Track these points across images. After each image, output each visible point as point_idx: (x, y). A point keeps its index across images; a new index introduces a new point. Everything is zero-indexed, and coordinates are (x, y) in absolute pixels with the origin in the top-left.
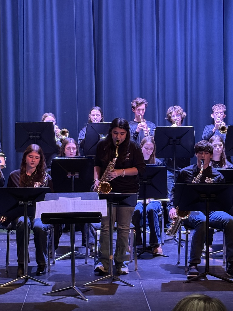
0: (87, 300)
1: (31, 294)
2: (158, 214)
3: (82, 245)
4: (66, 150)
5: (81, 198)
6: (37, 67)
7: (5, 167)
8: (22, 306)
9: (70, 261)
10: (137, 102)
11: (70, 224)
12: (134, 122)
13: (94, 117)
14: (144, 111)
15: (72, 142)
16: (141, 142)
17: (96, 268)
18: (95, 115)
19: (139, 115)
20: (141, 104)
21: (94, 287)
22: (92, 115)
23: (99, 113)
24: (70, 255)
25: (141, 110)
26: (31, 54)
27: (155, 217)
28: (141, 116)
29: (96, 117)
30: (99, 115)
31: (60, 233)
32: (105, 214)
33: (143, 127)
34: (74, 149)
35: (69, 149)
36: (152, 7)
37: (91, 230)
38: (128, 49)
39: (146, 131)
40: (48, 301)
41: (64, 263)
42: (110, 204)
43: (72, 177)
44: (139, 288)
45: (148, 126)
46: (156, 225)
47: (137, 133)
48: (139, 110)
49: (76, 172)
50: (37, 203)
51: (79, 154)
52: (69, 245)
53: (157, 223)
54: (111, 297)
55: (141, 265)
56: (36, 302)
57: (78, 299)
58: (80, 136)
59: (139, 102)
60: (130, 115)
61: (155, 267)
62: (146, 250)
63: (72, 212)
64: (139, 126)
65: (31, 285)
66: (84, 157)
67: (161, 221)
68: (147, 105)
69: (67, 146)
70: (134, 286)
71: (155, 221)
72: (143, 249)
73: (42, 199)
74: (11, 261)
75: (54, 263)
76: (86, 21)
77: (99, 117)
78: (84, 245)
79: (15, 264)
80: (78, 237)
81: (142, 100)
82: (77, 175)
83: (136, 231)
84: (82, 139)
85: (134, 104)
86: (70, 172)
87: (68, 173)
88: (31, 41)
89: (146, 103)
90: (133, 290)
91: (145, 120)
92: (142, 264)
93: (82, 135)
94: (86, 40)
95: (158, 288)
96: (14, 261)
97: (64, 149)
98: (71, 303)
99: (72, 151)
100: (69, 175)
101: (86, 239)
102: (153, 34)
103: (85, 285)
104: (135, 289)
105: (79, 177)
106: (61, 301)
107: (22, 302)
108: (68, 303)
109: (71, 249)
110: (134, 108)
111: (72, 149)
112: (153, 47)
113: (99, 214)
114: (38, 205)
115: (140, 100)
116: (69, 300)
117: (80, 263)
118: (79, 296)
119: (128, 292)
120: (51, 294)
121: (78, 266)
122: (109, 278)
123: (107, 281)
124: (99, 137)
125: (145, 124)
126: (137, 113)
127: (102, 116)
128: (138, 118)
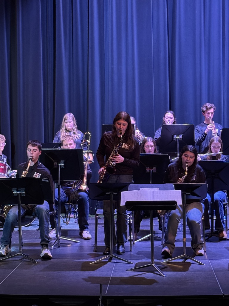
0: (165, 276)
1: (117, 270)
2: (223, 203)
3: (159, 229)
4: (145, 148)
5: (159, 188)
6: (120, 78)
7: (93, 162)
8: (109, 280)
9: (149, 243)
10: (206, 107)
11: (150, 211)
12: (204, 124)
13: (168, 119)
14: (213, 114)
15: (150, 141)
16: (210, 141)
18: (169, 118)
19: (209, 118)
20: (210, 108)
21: (170, 265)
22: (166, 118)
23: (172, 116)
24: (149, 237)
25: (210, 114)
26: (115, 67)
27: (220, 206)
28: (211, 118)
29: (169, 119)
30: (172, 118)
31: (141, 218)
32: (179, 202)
33: (211, 128)
34: (152, 147)
35: (148, 147)
36: (219, 25)
37: (166, 216)
38: (198, 61)
39: (214, 131)
40: (131, 276)
41: (144, 244)
42: (184, 194)
43: (150, 171)
44: (209, 267)
45: (216, 127)
46: (221, 213)
47: (206, 135)
48: (209, 114)
49: (154, 166)
50: (122, 193)
52: (149, 229)
53: (222, 211)
54: (184, 273)
55: (209, 247)
56: (121, 276)
57: (156, 275)
58: (156, 136)
59: (208, 107)
60: (200, 118)
61: (222, 249)
62: (214, 235)
63: (152, 200)
64: (208, 127)
65: (116, 262)
67: (226, 209)
68: (215, 109)
69: (146, 144)
70: (204, 264)
71: (220, 209)
72: (211, 233)
73: (126, 190)
74: (99, 241)
75: (134, 243)
76: (162, 38)
77: (172, 119)
78: (160, 229)
79: (102, 244)
80: (156, 221)
81: (210, 105)
82: (155, 169)
83: (204, 218)
84: (157, 138)
85: (204, 109)
86: (148, 166)
87: (147, 167)
88: (115, 56)
89: (215, 107)
90: (204, 268)
91: (214, 123)
92: (211, 246)
94: (162, 55)
95: (225, 267)
96: (101, 241)
97: (144, 146)
98: (151, 278)
99: (150, 148)
100: (148, 169)
101: (162, 224)
102: (220, 48)
103: (162, 263)
104: (206, 268)
105: (156, 171)
106: (142, 276)
107: (109, 276)
108: (148, 278)
109: (152, 231)
110: (204, 112)
111: (150, 147)
112: (219, 59)
113: (175, 202)
114: (123, 194)
115: (209, 105)
116: (149, 275)
117: (157, 244)
118: (157, 272)
119: (199, 271)
120: (134, 270)
121: (156, 247)
122: (182, 258)
123: (181, 260)
124: (173, 136)
125: (214, 126)
126: (206, 117)
127: (175, 119)
128: (208, 120)
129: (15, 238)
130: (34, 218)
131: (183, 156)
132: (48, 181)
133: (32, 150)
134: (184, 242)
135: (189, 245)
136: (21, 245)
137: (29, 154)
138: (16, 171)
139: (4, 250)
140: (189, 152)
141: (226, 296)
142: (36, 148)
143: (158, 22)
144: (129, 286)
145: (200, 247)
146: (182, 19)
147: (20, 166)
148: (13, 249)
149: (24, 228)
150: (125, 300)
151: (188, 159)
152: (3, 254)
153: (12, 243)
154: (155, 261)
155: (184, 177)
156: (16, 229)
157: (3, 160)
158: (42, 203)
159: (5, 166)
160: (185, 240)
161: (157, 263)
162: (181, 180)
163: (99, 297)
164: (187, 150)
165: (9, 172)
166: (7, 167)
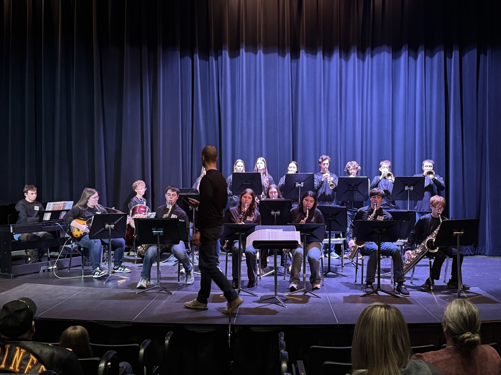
0: (287, 307)
4: (270, 194)
5: (282, 229)
9: (273, 278)
10: (322, 158)
11: (273, 250)
12: (321, 173)
14: (328, 165)
15: (274, 187)
17: (291, 286)
19: (325, 168)
20: (325, 159)
21: (291, 297)
22: (289, 167)
23: (295, 166)
24: (273, 273)
25: (326, 164)
29: (292, 169)
30: (295, 168)
33: (327, 177)
35: (272, 193)
40: (257, 306)
43: (275, 214)
44: (326, 299)
45: (331, 176)
47: (323, 182)
48: (324, 164)
49: (278, 210)
51: (281, 196)
52: (273, 265)
54: (304, 305)
55: (326, 282)
57: (279, 306)
60: (318, 169)
61: (338, 284)
63: (271, 240)
64: (324, 176)
65: (243, 295)
66: (283, 199)
68: (330, 160)
69: (270, 191)
70: (321, 298)
75: (260, 278)
80: (279, 260)
82: (279, 213)
84: (280, 185)
85: (320, 160)
86: (273, 210)
87: (271, 211)
89: (329, 158)
90: (321, 301)
91: (329, 172)
92: (328, 281)
93: (282, 181)
94: (286, 112)
95: (341, 300)
97: (268, 192)
98: (274, 309)
99: (274, 194)
100: (273, 213)
103: (284, 296)
104: (323, 300)
106: (266, 307)
109: (276, 268)
110: (320, 163)
112: (337, 116)
113: (296, 242)
115: (324, 157)
116: (273, 307)
117: (279, 278)
118: (280, 304)
119: (317, 303)
120: (259, 302)
121: (279, 281)
122: (302, 291)
123: (301, 294)
124: (295, 184)
125: (329, 175)
126: (323, 167)
127: (297, 169)
128: (324, 170)
129: (154, 273)
130: (171, 255)
131: (304, 201)
132: (184, 221)
133: (171, 195)
134: (304, 277)
135: (308, 279)
136: (159, 278)
137: (168, 198)
138: (155, 213)
139: (145, 283)
140: (309, 197)
141: (340, 325)
142: (175, 193)
143: (283, 83)
144: (255, 315)
145: (317, 281)
146: (305, 80)
147: (160, 208)
148: (152, 282)
149: (162, 264)
150: (251, 328)
151: (309, 203)
152: (144, 286)
153: (151, 277)
154: (279, 294)
155: (305, 219)
156: (155, 265)
157: (143, 203)
158: (178, 243)
159: (145, 208)
160: (305, 276)
161: (279, 296)
162: (303, 222)
163: (228, 325)
164: (307, 195)
165: (149, 214)
166: (147, 210)
